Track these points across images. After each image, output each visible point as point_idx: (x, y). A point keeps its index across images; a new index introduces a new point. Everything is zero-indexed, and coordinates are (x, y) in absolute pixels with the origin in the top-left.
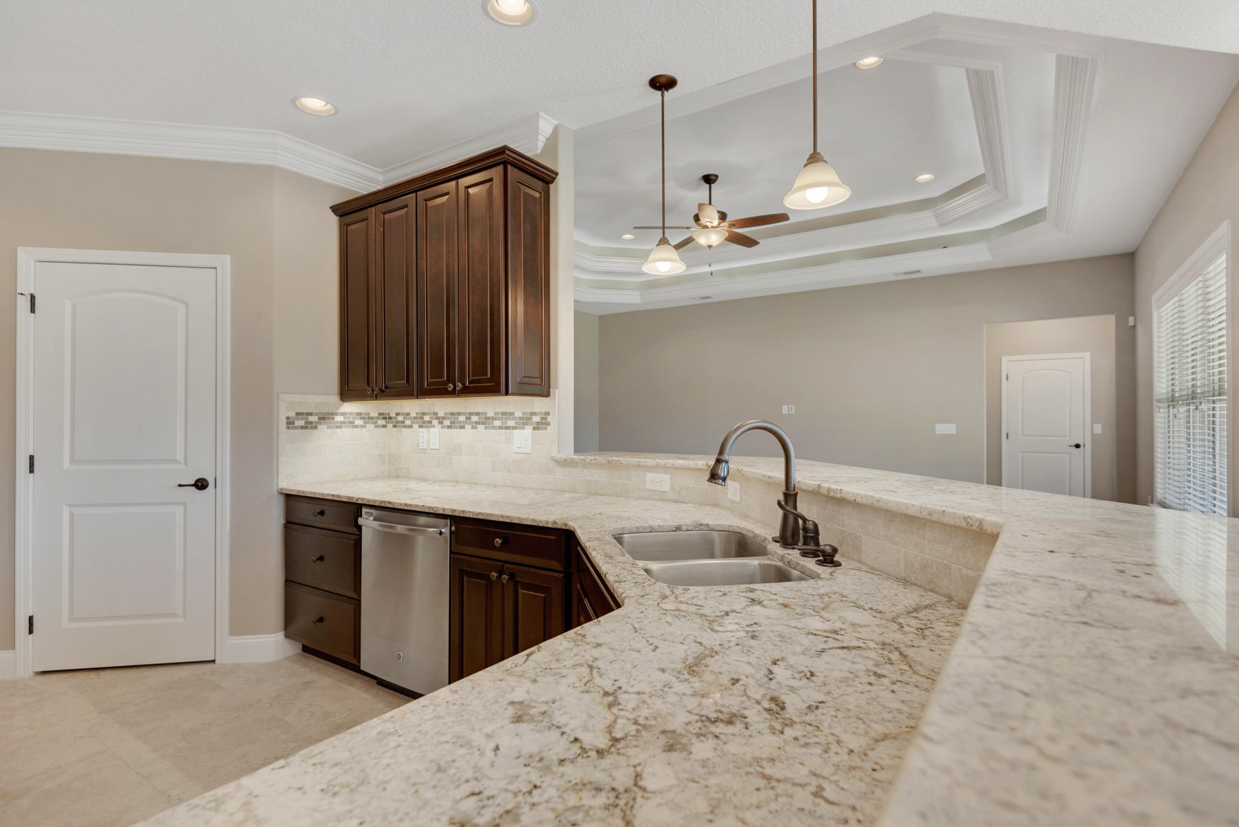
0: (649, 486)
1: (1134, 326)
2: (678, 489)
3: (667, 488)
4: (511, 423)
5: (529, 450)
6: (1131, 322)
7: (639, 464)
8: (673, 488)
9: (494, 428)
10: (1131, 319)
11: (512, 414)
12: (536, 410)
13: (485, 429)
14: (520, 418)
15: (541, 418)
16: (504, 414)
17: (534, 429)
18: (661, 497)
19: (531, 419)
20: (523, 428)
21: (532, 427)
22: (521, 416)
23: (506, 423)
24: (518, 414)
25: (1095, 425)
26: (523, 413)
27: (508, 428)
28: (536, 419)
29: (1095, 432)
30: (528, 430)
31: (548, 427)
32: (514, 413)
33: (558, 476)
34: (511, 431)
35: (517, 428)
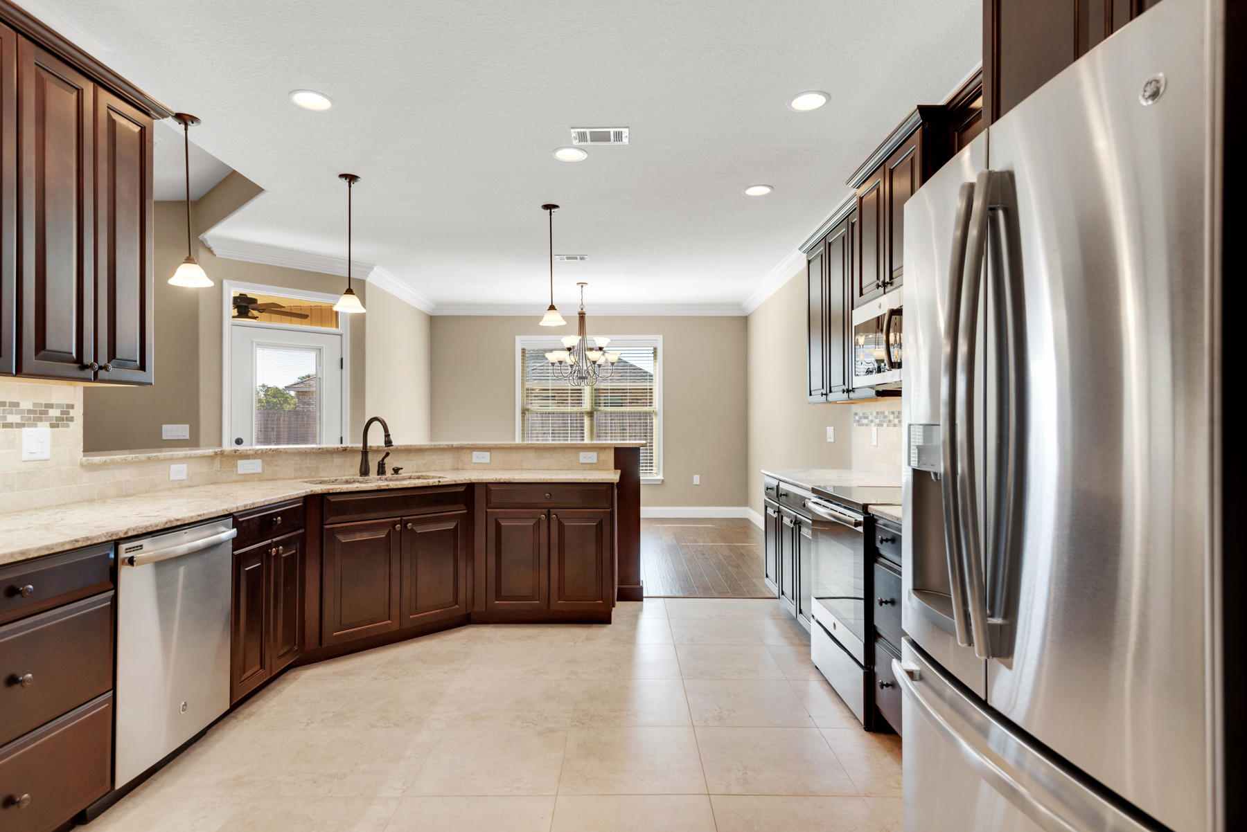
0: (172, 477)
3: (184, 476)
4: (14, 418)
5: (46, 455)
8: (187, 475)
11: (17, 404)
12: (54, 401)
14: (29, 411)
15: (47, 414)
17: (52, 426)
19: (46, 413)
20: (36, 426)
21: (48, 423)
22: (31, 407)
23: (6, 418)
24: (26, 405)
26: (35, 405)
27: (10, 425)
28: (54, 413)
30: (43, 430)
31: (71, 423)
32: (18, 403)
33: (85, 483)
34: (14, 429)
35: (23, 425)
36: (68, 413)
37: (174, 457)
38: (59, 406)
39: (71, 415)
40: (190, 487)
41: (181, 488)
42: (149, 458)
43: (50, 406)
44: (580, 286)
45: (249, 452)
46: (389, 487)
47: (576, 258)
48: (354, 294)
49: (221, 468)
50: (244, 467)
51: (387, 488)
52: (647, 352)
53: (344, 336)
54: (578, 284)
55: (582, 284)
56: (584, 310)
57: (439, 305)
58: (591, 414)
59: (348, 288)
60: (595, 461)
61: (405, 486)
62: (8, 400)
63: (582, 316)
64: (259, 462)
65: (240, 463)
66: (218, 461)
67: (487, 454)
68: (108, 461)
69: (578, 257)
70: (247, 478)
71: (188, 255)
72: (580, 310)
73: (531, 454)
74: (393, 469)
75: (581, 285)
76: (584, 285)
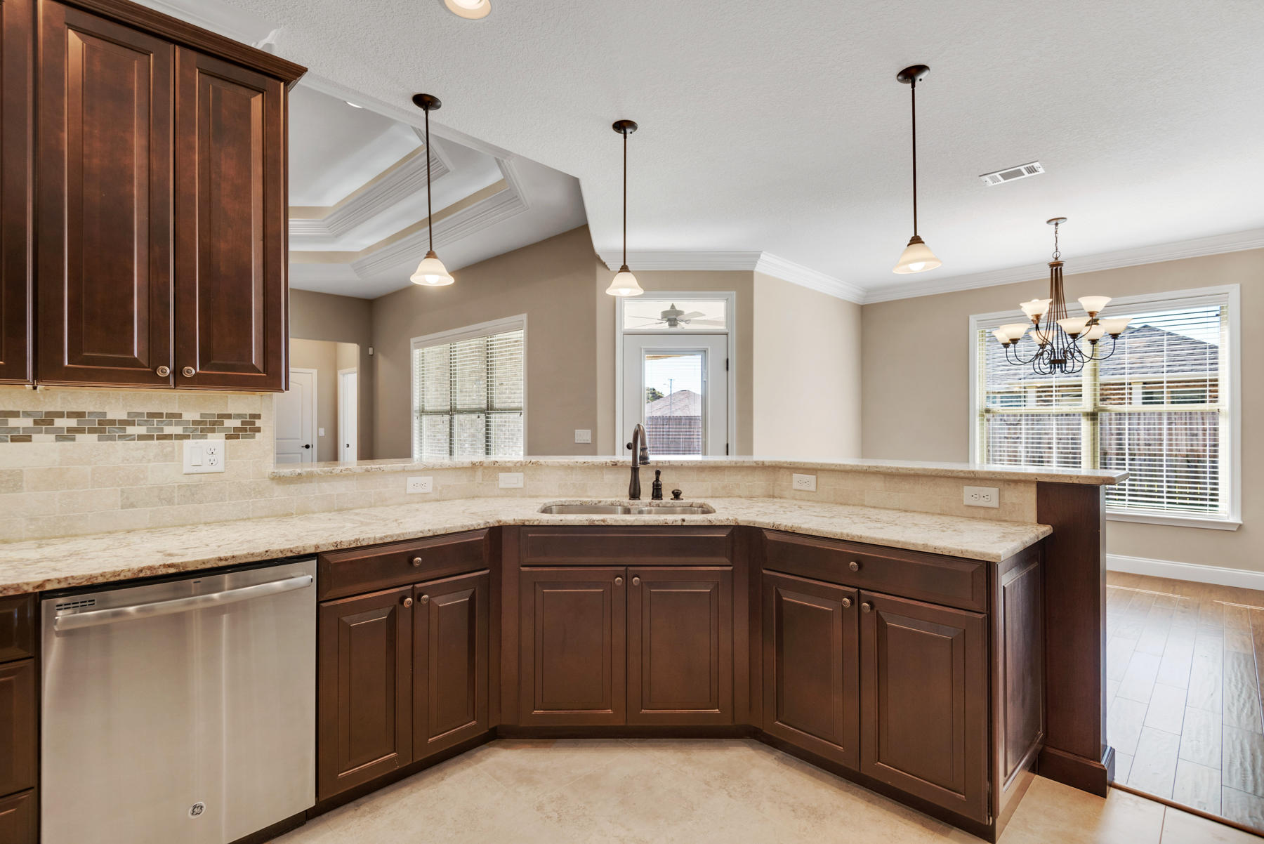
0: (410, 490)
1: (372, 355)
2: (439, 488)
3: (429, 489)
4: (173, 430)
5: (219, 469)
6: (371, 353)
7: (404, 470)
8: (435, 488)
9: (131, 438)
10: (371, 349)
11: (177, 415)
12: (232, 411)
13: (99, 440)
14: (194, 422)
15: (223, 424)
16: (151, 415)
17: (228, 437)
18: (425, 499)
19: (219, 423)
20: (203, 437)
21: (223, 434)
22: (198, 418)
23: (162, 429)
24: (191, 415)
25: (320, 429)
26: (205, 415)
28: (232, 423)
29: (320, 435)
30: (216, 441)
31: (257, 434)
32: (181, 414)
33: (277, 496)
34: (174, 441)
35: (188, 437)
36: (254, 423)
37: (406, 469)
38: (238, 416)
39: (257, 425)
40: (438, 501)
41: (426, 501)
42: (367, 471)
43: (229, 416)
44: (1052, 226)
45: (508, 465)
46: (606, 524)
47: (1019, 173)
48: (629, 271)
49: (483, 480)
50: (506, 480)
51: (603, 524)
52: (1205, 314)
53: (729, 335)
54: (1049, 222)
55: (1056, 221)
56: (1059, 259)
57: (869, 291)
58: (1093, 416)
59: (623, 264)
60: (994, 503)
61: (629, 524)
62: (165, 411)
63: (1056, 267)
64: (520, 475)
65: (502, 475)
66: (479, 473)
67: (812, 478)
68: (304, 474)
69: (1022, 168)
70: (509, 493)
71: (429, 250)
72: (1053, 260)
73: (878, 484)
74: (673, 492)
75: (1054, 222)
76: (1059, 221)
